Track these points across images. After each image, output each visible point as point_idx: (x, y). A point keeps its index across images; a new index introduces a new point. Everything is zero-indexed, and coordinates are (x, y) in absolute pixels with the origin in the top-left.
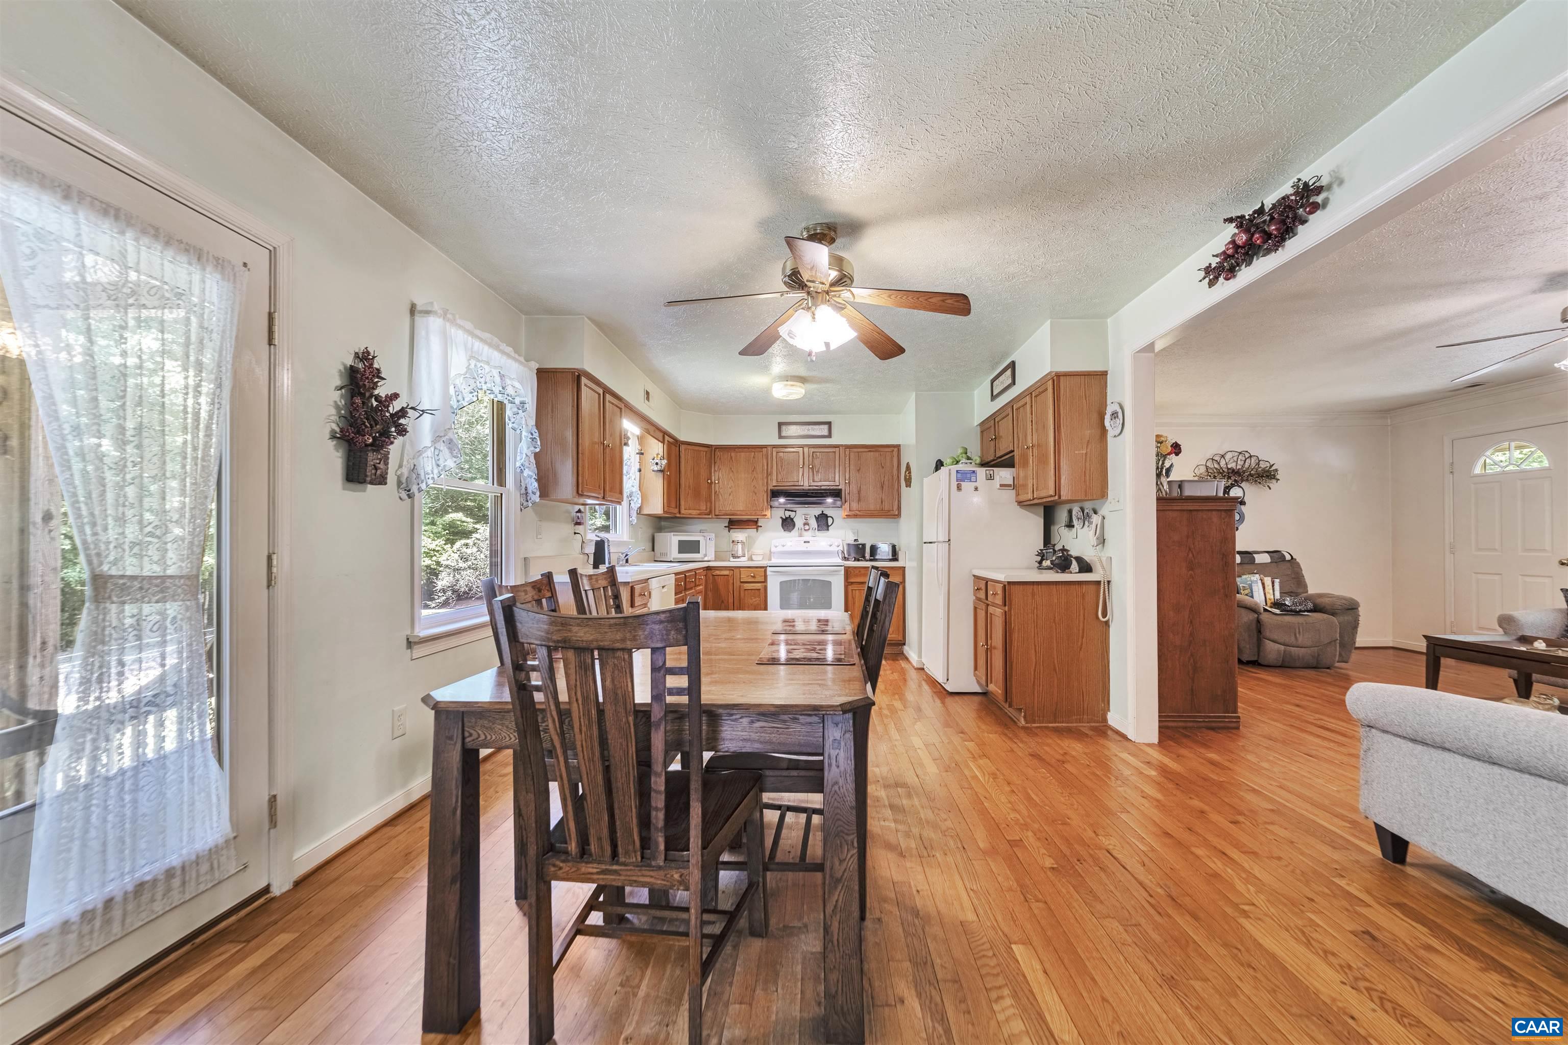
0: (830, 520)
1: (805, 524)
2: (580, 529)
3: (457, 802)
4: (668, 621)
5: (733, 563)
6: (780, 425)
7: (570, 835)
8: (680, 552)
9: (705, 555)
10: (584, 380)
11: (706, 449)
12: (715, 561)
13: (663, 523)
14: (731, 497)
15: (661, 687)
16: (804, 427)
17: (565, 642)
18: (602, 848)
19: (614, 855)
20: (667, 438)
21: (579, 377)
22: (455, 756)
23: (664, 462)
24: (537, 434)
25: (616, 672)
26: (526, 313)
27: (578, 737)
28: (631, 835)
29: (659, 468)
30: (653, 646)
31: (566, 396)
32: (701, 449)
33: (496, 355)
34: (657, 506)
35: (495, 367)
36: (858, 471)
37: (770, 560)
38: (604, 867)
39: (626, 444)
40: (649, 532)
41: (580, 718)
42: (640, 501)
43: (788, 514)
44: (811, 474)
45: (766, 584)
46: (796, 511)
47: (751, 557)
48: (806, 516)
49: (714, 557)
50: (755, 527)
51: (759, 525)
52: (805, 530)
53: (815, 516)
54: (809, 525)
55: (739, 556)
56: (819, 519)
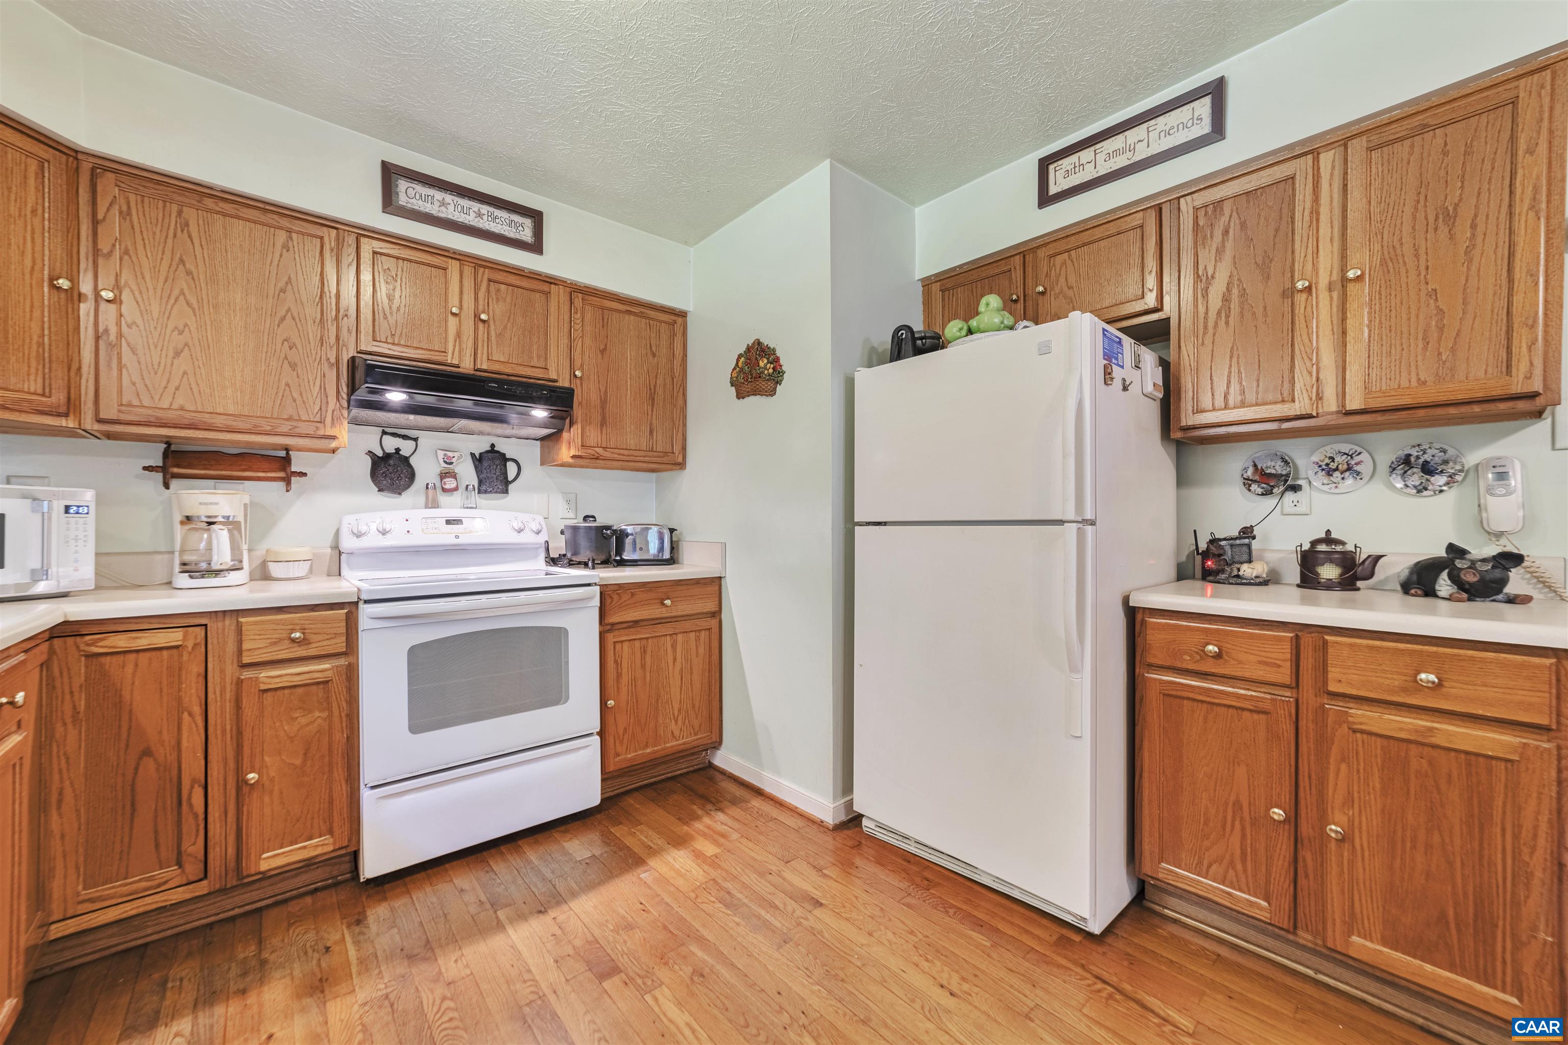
0: (512, 469)
1: (443, 475)
5: (194, 597)
16: (466, 203)
36: (603, 352)
37: (337, 575)
43: (391, 444)
44: (483, 338)
45: (351, 659)
46: (416, 440)
47: (264, 564)
48: (450, 454)
49: (97, 574)
50: (282, 474)
51: (294, 468)
52: (444, 490)
53: (473, 455)
54: (454, 476)
55: (215, 567)
56: (485, 464)
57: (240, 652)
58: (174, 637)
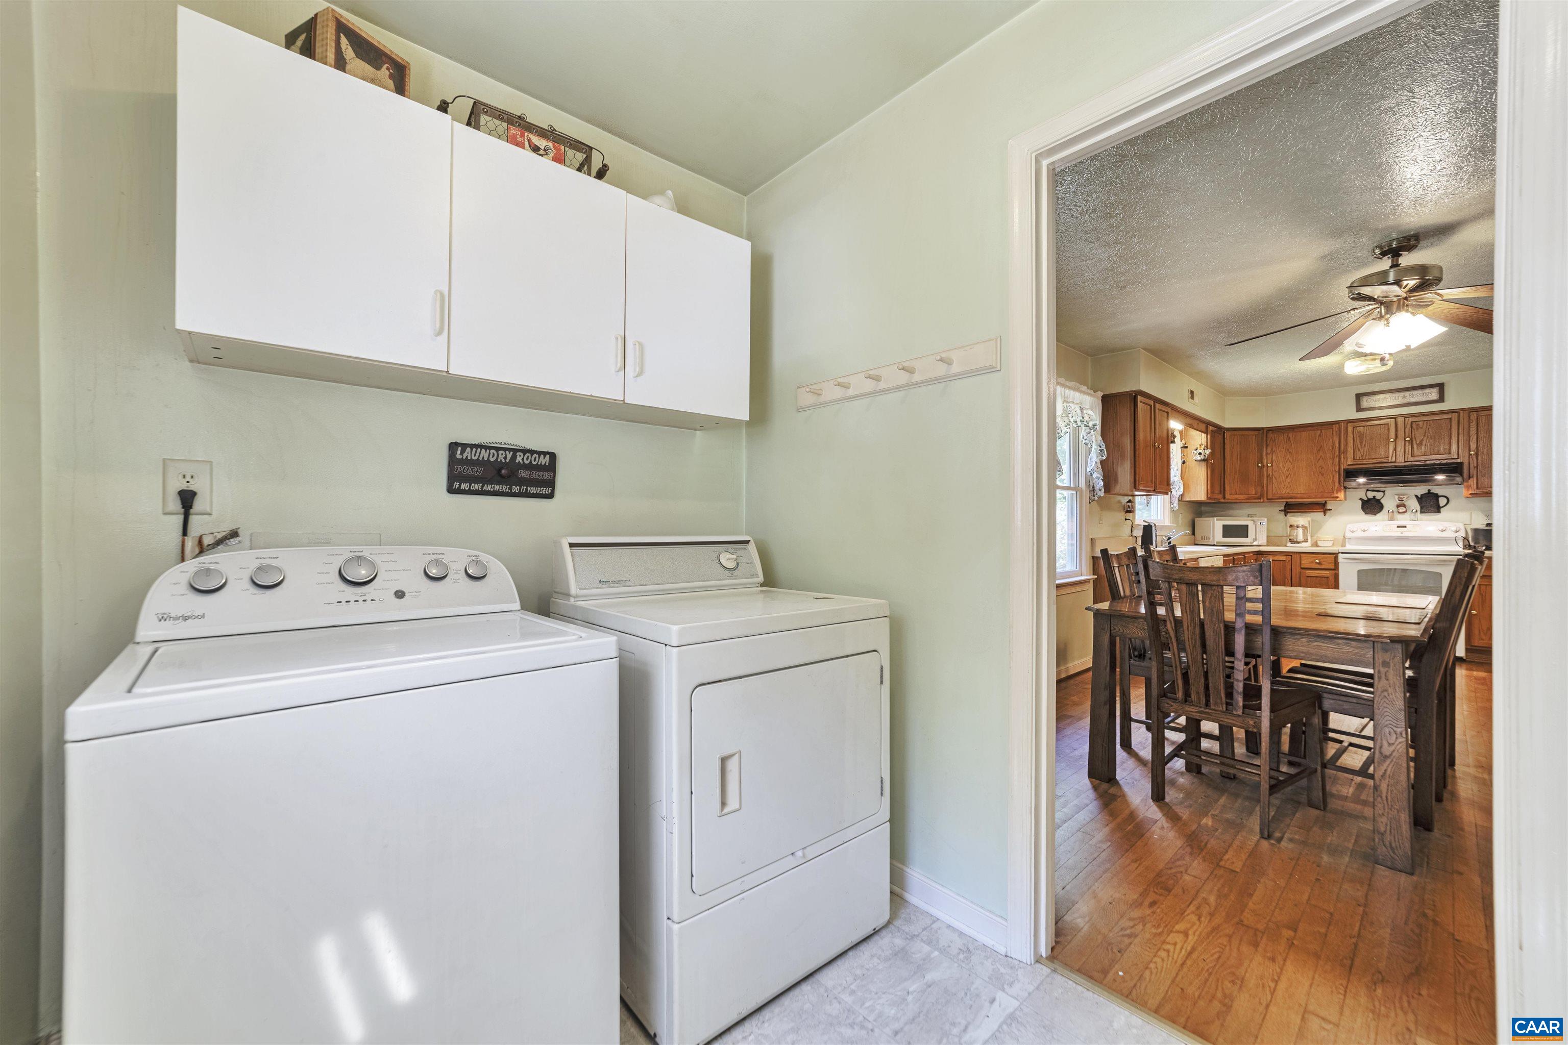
0: (1442, 501)
1: (1399, 506)
2: (1130, 516)
3: (1107, 663)
4: (1249, 571)
5: (1291, 548)
6: (1359, 397)
7: (1178, 688)
8: (1224, 536)
9: (1255, 540)
10: (1139, 398)
11: (1256, 433)
12: (1267, 545)
13: (1203, 508)
14: (1288, 480)
15: (1243, 609)
16: (1397, 395)
17: (1181, 579)
18: (1199, 698)
19: (1207, 704)
20: (1210, 428)
21: (1135, 398)
22: (1106, 639)
23: (1208, 451)
24: (1104, 446)
25: (1213, 598)
26: (1092, 356)
27: (1186, 632)
28: (1220, 693)
29: (1202, 457)
30: (1237, 584)
31: (1125, 413)
32: (1250, 433)
33: (1077, 394)
34: (1200, 493)
35: (1077, 404)
37: (1343, 545)
38: (1200, 709)
39: (1173, 442)
40: (1189, 517)
41: (1188, 622)
42: (1182, 489)
43: (1371, 495)
44: (1408, 447)
45: (1337, 572)
46: (1384, 492)
47: (1316, 542)
48: (1401, 496)
49: (1267, 542)
50: (1322, 510)
51: (1328, 508)
52: (1399, 513)
53: (1416, 496)
54: (1404, 506)
55: (1299, 541)
56: (1424, 499)
57: (1301, 564)
58: (1283, 558)
